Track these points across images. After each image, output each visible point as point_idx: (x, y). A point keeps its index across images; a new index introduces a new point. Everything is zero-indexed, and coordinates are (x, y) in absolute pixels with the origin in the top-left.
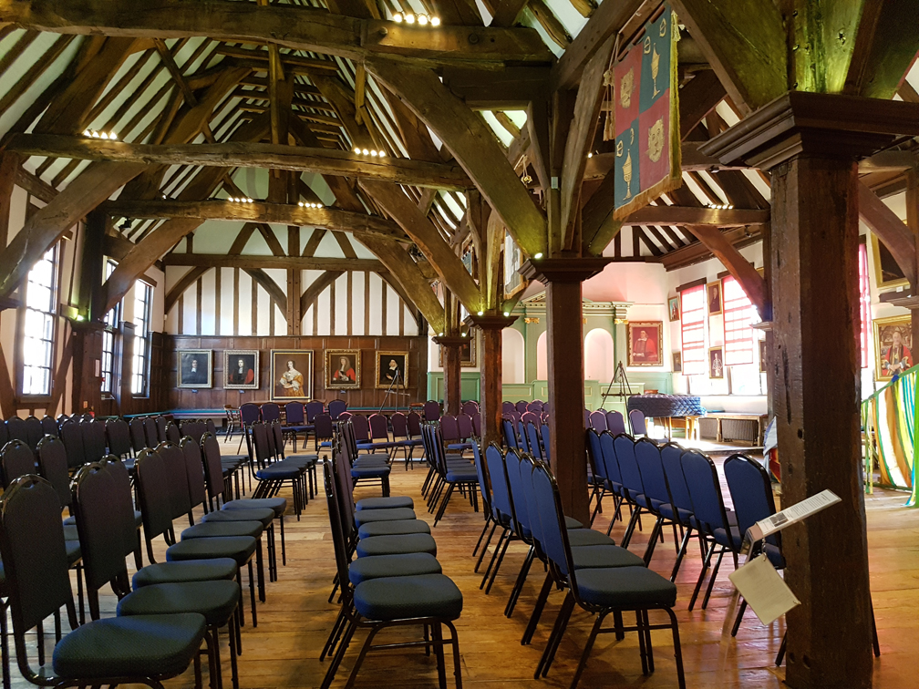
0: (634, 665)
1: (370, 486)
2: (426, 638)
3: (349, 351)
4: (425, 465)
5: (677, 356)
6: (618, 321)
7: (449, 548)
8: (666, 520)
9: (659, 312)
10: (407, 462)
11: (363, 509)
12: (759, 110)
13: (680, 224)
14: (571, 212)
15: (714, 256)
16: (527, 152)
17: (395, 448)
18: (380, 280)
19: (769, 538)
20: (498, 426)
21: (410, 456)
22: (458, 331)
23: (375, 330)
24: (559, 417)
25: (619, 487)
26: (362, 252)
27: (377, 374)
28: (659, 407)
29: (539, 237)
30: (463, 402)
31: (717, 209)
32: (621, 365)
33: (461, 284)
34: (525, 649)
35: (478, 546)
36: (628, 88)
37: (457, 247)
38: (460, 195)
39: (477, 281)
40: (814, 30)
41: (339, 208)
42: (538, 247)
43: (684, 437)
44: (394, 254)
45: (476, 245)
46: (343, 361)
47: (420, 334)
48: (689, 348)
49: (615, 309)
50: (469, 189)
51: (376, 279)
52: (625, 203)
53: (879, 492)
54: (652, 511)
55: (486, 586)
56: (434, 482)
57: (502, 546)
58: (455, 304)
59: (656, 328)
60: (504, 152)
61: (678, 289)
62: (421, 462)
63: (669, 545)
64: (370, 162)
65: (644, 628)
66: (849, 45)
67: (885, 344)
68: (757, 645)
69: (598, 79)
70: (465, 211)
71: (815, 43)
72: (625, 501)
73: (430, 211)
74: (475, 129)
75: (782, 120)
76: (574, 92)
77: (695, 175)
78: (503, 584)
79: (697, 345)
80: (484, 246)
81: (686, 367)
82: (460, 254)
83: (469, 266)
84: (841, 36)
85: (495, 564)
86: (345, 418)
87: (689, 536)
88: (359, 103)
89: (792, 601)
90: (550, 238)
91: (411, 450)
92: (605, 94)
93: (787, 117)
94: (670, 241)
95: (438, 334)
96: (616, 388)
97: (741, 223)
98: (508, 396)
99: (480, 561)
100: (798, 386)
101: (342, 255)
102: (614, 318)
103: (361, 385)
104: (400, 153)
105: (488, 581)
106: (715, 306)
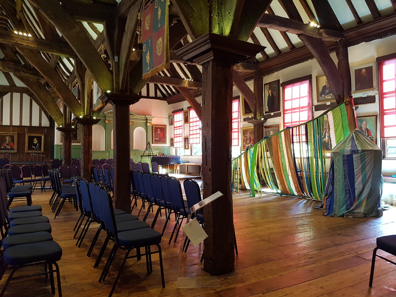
0: (144, 270)
1: (21, 201)
2: (46, 270)
3: (11, 133)
4: (52, 190)
5: (172, 140)
6: (148, 124)
7: (62, 228)
8: (162, 207)
9: (165, 121)
10: (42, 189)
11: (14, 212)
12: (198, 38)
13: (173, 85)
14: (124, 74)
15: (186, 100)
16: (104, 43)
17: (35, 182)
18: (29, 98)
19: (198, 211)
20: (90, 170)
21: (44, 186)
22: (70, 125)
23: (26, 123)
24: (118, 166)
25: (144, 195)
26: (19, 83)
27: (26, 145)
28: (164, 161)
29: (109, 83)
30: (73, 159)
31: (187, 81)
32: (149, 143)
33: (71, 102)
34: (96, 270)
35: (76, 226)
36: (148, 22)
37: (70, 84)
38: (71, 59)
39: (79, 101)
40: (220, 9)
41: (6, 60)
42: (109, 87)
43: (174, 173)
44: (36, 85)
45: (79, 84)
46: (7, 138)
47: (50, 126)
48: (176, 137)
49: (147, 119)
50: (75, 57)
51: (26, 98)
52: (147, 73)
53: (241, 192)
54: (156, 204)
55: (79, 244)
56: (56, 198)
57: (87, 225)
58: (69, 112)
59: (164, 128)
60: (93, 42)
61: (173, 112)
62: (50, 188)
63: (164, 218)
64: (23, 38)
65: (148, 253)
66: (232, 18)
67: (245, 137)
68: (194, 255)
69: (135, 16)
70: (74, 67)
71: (220, 14)
72: (146, 201)
73: (56, 66)
74: (77, 29)
75: (206, 44)
76: (126, 19)
77: (179, 65)
78: (87, 242)
79: (179, 136)
80: (83, 85)
81: (175, 145)
82: (71, 88)
83: (76, 94)
84: (229, 13)
85: (83, 234)
86: (8, 167)
87: (171, 213)
88: (18, 9)
89: (205, 236)
90: (114, 84)
91: (45, 183)
92: (138, 23)
93: (208, 43)
94: (170, 92)
95: (59, 126)
96: (147, 153)
97: (196, 87)
98: (94, 157)
99: (77, 233)
100: (210, 151)
101: (8, 84)
102: (147, 122)
103: (18, 151)
104: (40, 36)
105: (80, 241)
106: (186, 120)
